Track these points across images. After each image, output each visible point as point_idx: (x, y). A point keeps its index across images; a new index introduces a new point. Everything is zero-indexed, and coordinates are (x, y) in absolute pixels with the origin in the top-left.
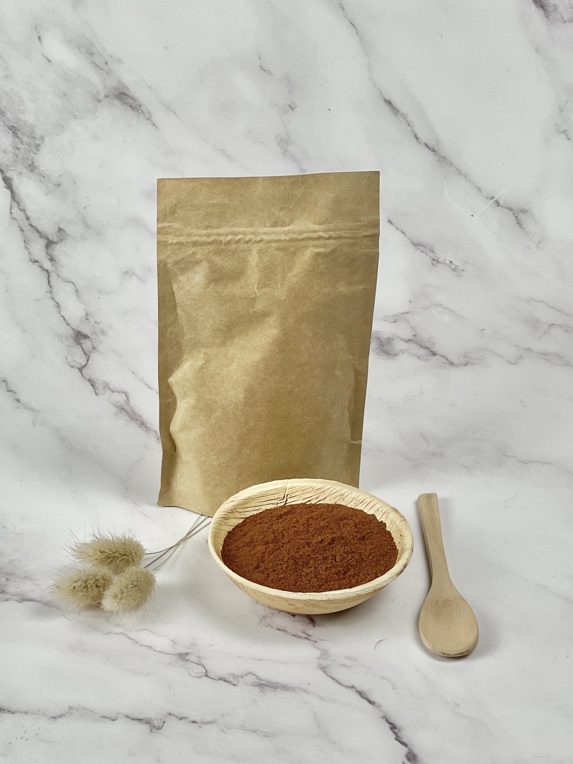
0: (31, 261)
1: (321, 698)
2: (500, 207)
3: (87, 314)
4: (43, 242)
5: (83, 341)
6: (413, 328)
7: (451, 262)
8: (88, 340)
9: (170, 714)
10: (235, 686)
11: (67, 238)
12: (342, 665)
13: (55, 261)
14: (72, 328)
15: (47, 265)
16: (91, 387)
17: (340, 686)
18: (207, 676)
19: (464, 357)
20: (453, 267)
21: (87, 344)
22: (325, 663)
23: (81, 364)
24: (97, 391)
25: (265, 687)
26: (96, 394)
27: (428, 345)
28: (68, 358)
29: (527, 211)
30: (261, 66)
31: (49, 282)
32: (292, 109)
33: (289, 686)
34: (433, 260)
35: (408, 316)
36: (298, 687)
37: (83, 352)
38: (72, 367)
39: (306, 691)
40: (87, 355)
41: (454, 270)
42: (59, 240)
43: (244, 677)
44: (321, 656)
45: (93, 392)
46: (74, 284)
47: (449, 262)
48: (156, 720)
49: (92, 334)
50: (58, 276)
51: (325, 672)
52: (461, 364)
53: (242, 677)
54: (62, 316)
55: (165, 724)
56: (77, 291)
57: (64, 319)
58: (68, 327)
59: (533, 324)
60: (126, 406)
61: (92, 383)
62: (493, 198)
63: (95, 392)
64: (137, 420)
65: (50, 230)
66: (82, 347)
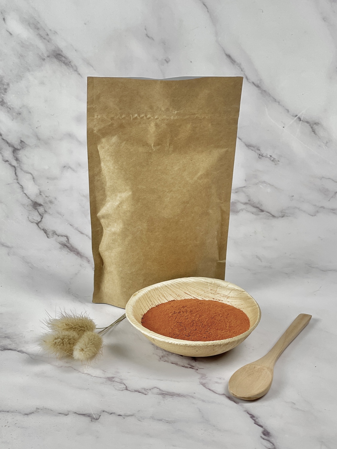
0: (4, 161)
1: (203, 401)
2: (301, 122)
3: (40, 192)
4: (10, 149)
5: (38, 208)
6: (248, 196)
7: (271, 156)
8: (41, 207)
9: (104, 411)
10: (146, 395)
11: (26, 147)
12: (216, 382)
13: (19, 161)
14: (31, 200)
15: (14, 163)
16: (45, 234)
17: (215, 394)
18: (127, 389)
19: (282, 212)
20: (272, 159)
21: (41, 209)
22: (204, 381)
23: (37, 221)
24: (48, 236)
25: (166, 395)
26: (48, 237)
27: (258, 206)
28: (29, 217)
29: (318, 123)
30: (147, 35)
31: (16, 173)
32: (167, 62)
33: (182, 394)
34: (260, 155)
35: (244, 189)
36: (188, 395)
37: (38, 214)
38: (32, 222)
39: (193, 397)
40: (42, 216)
41: (273, 161)
42: (21, 148)
43: (152, 390)
44: (202, 378)
45: (46, 236)
46: (31, 174)
47: (270, 156)
48: (95, 414)
49: (44, 203)
50: (22, 169)
51: (204, 386)
52: (280, 217)
53: (150, 390)
54: (25, 193)
55: (101, 417)
56: (33, 178)
57: (26, 195)
58: (29, 200)
59: (324, 192)
60: (67, 244)
61: (45, 231)
62: (296, 116)
63: (47, 236)
64: (74, 251)
65: (15, 142)
66: (38, 211)
